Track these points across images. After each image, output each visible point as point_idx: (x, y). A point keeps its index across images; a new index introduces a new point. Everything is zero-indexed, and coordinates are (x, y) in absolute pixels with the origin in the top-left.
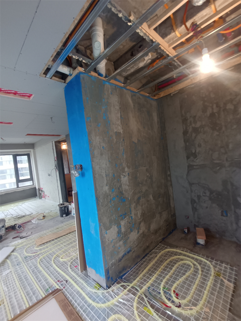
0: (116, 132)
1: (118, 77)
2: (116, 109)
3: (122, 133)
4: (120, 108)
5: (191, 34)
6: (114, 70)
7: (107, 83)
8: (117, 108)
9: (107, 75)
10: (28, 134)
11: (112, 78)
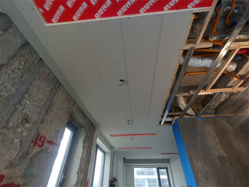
0: (218, 156)
1: (207, 111)
2: (212, 135)
3: (226, 156)
4: (217, 134)
5: (243, 81)
6: (202, 108)
7: (199, 119)
8: (214, 134)
9: (197, 113)
10: (162, 154)
11: (202, 114)
